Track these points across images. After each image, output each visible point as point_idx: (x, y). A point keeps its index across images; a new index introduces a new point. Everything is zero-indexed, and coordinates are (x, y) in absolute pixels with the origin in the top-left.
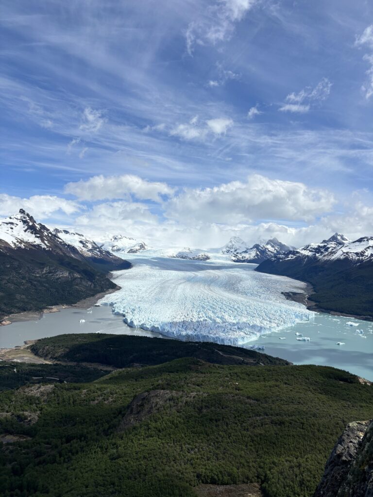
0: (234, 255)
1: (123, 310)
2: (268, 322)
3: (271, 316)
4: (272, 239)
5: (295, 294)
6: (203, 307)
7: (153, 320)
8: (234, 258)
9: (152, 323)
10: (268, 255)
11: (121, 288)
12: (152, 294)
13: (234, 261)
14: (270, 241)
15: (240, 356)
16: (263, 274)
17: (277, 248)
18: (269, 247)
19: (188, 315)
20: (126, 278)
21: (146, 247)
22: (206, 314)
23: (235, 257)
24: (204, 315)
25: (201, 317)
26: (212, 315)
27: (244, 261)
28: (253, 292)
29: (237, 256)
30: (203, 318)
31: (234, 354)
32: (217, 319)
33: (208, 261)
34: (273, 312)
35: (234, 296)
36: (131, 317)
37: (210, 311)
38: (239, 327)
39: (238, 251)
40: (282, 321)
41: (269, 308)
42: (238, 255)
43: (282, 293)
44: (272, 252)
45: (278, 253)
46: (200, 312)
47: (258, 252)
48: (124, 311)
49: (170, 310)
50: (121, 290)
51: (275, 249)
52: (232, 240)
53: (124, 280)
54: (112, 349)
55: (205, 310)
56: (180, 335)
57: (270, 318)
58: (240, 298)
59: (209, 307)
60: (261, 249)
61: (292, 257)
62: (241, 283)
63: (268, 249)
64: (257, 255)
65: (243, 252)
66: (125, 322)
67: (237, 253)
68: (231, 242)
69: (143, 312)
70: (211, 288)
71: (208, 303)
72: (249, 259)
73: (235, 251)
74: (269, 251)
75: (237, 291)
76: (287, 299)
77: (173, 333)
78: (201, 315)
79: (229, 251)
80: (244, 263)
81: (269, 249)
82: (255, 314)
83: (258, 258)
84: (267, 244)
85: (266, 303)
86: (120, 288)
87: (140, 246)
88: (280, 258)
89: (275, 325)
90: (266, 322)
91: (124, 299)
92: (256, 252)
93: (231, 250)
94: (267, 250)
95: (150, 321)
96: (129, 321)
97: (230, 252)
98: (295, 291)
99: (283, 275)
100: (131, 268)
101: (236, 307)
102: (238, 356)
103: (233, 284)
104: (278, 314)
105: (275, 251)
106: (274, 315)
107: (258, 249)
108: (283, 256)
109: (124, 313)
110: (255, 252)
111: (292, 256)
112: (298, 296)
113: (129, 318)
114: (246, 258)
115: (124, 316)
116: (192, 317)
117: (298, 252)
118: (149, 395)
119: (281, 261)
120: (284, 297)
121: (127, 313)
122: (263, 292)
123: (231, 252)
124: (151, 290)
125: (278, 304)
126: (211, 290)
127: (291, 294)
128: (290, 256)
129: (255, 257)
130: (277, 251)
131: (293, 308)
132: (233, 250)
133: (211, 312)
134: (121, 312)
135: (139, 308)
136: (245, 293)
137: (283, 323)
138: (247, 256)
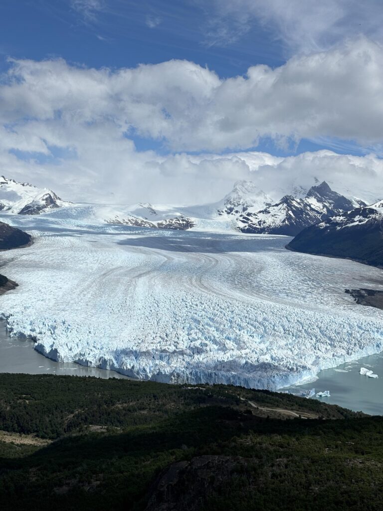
0: (241, 218)
1: (29, 327)
2: (329, 347)
3: (333, 335)
4: (318, 185)
5: (371, 292)
6: (196, 321)
7: (99, 346)
8: (242, 225)
9: (97, 352)
10: (311, 218)
11: (17, 285)
12: (84, 295)
13: (243, 231)
14: (314, 188)
15: (292, 410)
16: (303, 255)
17: (327, 204)
18: (313, 202)
19: (167, 335)
20: (24, 266)
21: (58, 202)
22: (203, 334)
23: (243, 222)
24: (200, 335)
25: (195, 340)
26: (216, 335)
27: (262, 231)
28: (289, 289)
29: (248, 219)
30: (199, 341)
31: (278, 406)
32: (228, 341)
33: (189, 230)
34: (334, 327)
35: (254, 299)
36: (51, 341)
37: (211, 326)
38: (274, 356)
39: (250, 210)
40: (355, 345)
41: (327, 319)
42: (250, 218)
43: (347, 291)
44: (318, 212)
45: (331, 213)
46: (190, 329)
47: (290, 212)
48: (32, 330)
49: (129, 327)
50: (18, 288)
51: (324, 206)
52: (237, 187)
53: (20, 270)
54: (27, 401)
55: (201, 327)
56: (159, 373)
57: (330, 338)
58: (266, 302)
59: (206, 320)
60: (297, 205)
61: (360, 221)
62: (263, 273)
63: (309, 206)
64: (289, 218)
65: (260, 212)
66: (40, 350)
67: (249, 214)
68: (235, 191)
69: (74, 332)
70: (206, 285)
71: (203, 313)
72: (273, 225)
73: (245, 209)
74: (312, 209)
75: (257, 289)
76: (358, 303)
77: (144, 370)
78: (194, 335)
79: (231, 210)
80: (262, 235)
81: (312, 206)
82: (300, 331)
83: (291, 224)
84: (309, 195)
85: (320, 311)
86: (14, 286)
87: (46, 199)
88: (337, 224)
89: (344, 352)
90: (325, 346)
91: (28, 308)
92: (287, 212)
93: (236, 209)
94: (308, 208)
95: (91, 348)
96: (48, 350)
97: (233, 212)
98: (371, 286)
99: (343, 257)
100: (30, 245)
101: (260, 319)
102: (286, 409)
103: (247, 276)
104: (345, 331)
105: (325, 209)
106: (339, 333)
107: (290, 206)
108: (342, 218)
109: (33, 334)
110: (284, 212)
111: (361, 218)
112: (378, 296)
113: (47, 344)
114: (266, 225)
115: (34, 339)
116: (176, 340)
117: (372, 211)
118: (190, 465)
119: (339, 228)
120: (351, 299)
121: (40, 333)
122: (310, 290)
123: (237, 212)
124: (81, 288)
125: (343, 312)
126: (206, 288)
127: (363, 292)
128: (357, 218)
129: (284, 221)
130: (328, 210)
131: (373, 319)
132: (240, 208)
133: (213, 329)
134: (27, 332)
135: (64, 323)
136: (273, 293)
137: (357, 348)
138: (269, 221)
